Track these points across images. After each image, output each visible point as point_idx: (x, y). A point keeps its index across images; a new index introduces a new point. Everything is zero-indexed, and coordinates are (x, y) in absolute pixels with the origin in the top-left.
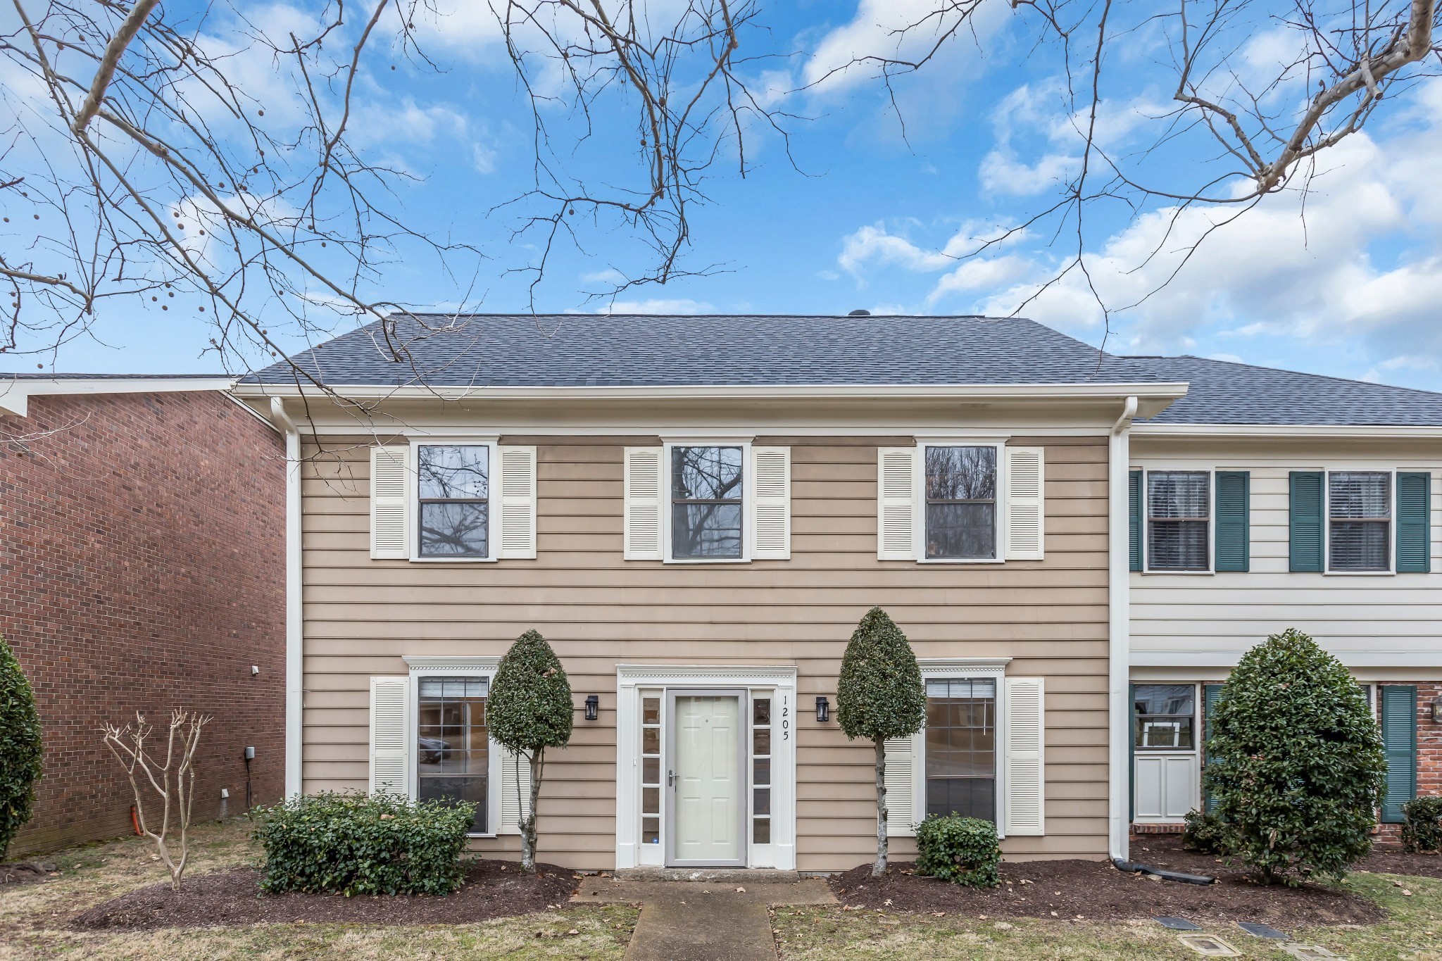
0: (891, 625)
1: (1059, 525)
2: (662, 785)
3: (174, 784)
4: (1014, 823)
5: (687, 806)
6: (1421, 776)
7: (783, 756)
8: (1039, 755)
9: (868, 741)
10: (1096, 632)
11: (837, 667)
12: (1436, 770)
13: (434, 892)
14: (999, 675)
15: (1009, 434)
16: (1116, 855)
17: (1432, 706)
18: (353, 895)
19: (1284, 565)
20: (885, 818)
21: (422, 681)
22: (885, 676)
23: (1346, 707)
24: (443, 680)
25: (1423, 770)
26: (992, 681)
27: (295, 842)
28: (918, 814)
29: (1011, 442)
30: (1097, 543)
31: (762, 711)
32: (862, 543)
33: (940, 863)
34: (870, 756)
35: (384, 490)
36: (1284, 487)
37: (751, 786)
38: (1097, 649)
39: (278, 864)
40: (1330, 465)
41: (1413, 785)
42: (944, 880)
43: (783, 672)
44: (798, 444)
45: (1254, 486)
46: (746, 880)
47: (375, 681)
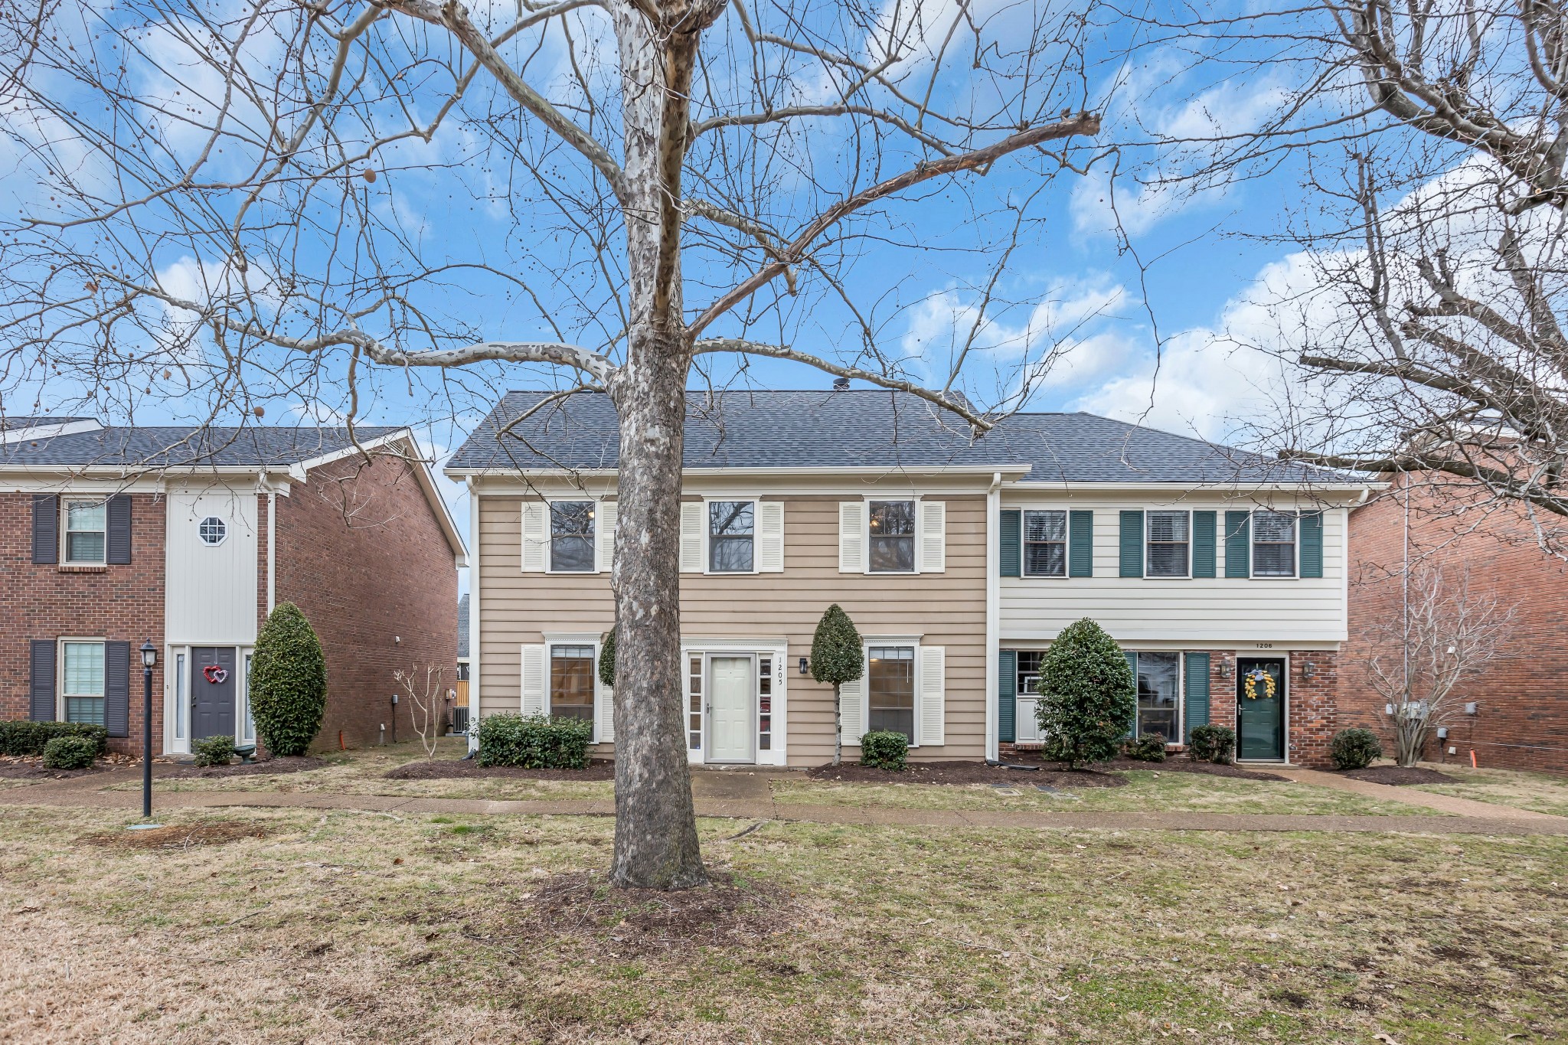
0: (843, 614)
1: (954, 550)
2: (702, 713)
3: (430, 705)
4: (925, 738)
5: (719, 725)
6: (1213, 713)
7: (779, 694)
8: (941, 695)
9: (831, 686)
10: (978, 618)
11: (810, 640)
12: (1223, 709)
13: (575, 767)
14: (916, 644)
15: (922, 493)
16: (989, 758)
17: (1220, 666)
18: (531, 768)
19: (1116, 572)
20: (840, 731)
21: (553, 647)
22: (839, 646)
23: (1108, 664)
24: (567, 647)
25: (1215, 709)
26: (911, 649)
27: (498, 738)
28: (864, 729)
29: (925, 498)
30: (978, 562)
31: (766, 668)
32: (829, 562)
33: (872, 757)
34: (832, 695)
35: (529, 529)
36: (1116, 520)
37: (758, 733)
38: (978, 629)
39: (488, 750)
40: (1147, 507)
41: (1207, 719)
42: (874, 767)
43: (779, 643)
44: (788, 500)
45: (1096, 520)
46: (755, 770)
47: (524, 648)
